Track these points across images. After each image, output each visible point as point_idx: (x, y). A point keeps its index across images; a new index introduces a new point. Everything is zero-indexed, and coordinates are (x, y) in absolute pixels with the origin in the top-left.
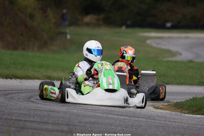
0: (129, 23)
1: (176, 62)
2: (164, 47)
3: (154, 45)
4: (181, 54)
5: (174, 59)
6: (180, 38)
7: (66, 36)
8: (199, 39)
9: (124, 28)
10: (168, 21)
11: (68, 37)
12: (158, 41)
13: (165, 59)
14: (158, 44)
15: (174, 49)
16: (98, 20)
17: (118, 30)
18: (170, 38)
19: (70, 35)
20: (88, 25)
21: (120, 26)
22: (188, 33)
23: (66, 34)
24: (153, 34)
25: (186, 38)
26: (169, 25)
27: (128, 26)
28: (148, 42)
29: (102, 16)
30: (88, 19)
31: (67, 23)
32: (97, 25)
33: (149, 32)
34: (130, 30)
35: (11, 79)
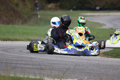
0: (74, 7)
1: (103, 29)
2: (95, 21)
3: (90, 20)
4: (105, 25)
6: (104, 16)
8: (116, 16)
9: (71, 10)
10: (97, 6)
11: (39, 16)
12: (91, 18)
13: (96, 28)
14: (92, 19)
15: (101, 22)
16: (56, 6)
17: (68, 12)
18: (99, 16)
20: (50, 9)
21: (69, 9)
24: (89, 14)
25: (108, 15)
26: (98, 8)
27: (74, 10)
29: (58, 4)
30: (50, 6)
32: (56, 9)
33: (85, 13)
34: (75, 12)
35: (6, 41)
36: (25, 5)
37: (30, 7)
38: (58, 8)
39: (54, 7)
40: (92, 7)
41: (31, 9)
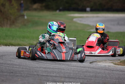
0: (61, 8)
2: (85, 23)
3: (79, 22)
6: (93, 17)
7: (24, 17)
8: (106, 17)
9: (58, 11)
10: (88, 7)
11: (26, 17)
12: (80, 19)
14: (81, 21)
16: (41, 7)
17: (54, 13)
18: (87, 17)
20: (36, 10)
21: (56, 10)
22: (98, 13)
24: (77, 15)
25: (97, 17)
27: (60, 10)
28: (75, 20)
29: (44, 4)
33: (73, 14)
34: (62, 13)
35: (9, 46)
37: (17, 8)
38: (43, 8)
39: (39, 7)
41: (17, 9)
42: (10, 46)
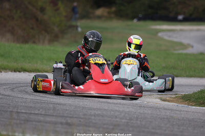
0: (140, 16)
2: (175, 40)
3: (166, 38)
4: (192, 47)
5: (185, 52)
6: (191, 30)
7: (77, 29)
9: (135, 21)
10: (180, 14)
11: (80, 29)
12: (169, 34)
13: (176, 52)
14: (169, 37)
15: (185, 41)
16: (109, 13)
17: (129, 23)
18: (181, 30)
19: (81, 28)
20: (99, 17)
21: (132, 18)
22: (200, 25)
23: (77, 27)
24: (165, 26)
25: (198, 30)
26: (180, 17)
27: (140, 19)
28: (160, 34)
29: (113, 9)
30: (100, 12)
31: (77, 16)
32: (109, 18)
33: (160, 25)
34: (142, 23)
36: (57, 10)
37: (64, 14)
38: (113, 15)
39: (106, 14)
40: (172, 15)
41: (66, 17)
42: (22, 73)
